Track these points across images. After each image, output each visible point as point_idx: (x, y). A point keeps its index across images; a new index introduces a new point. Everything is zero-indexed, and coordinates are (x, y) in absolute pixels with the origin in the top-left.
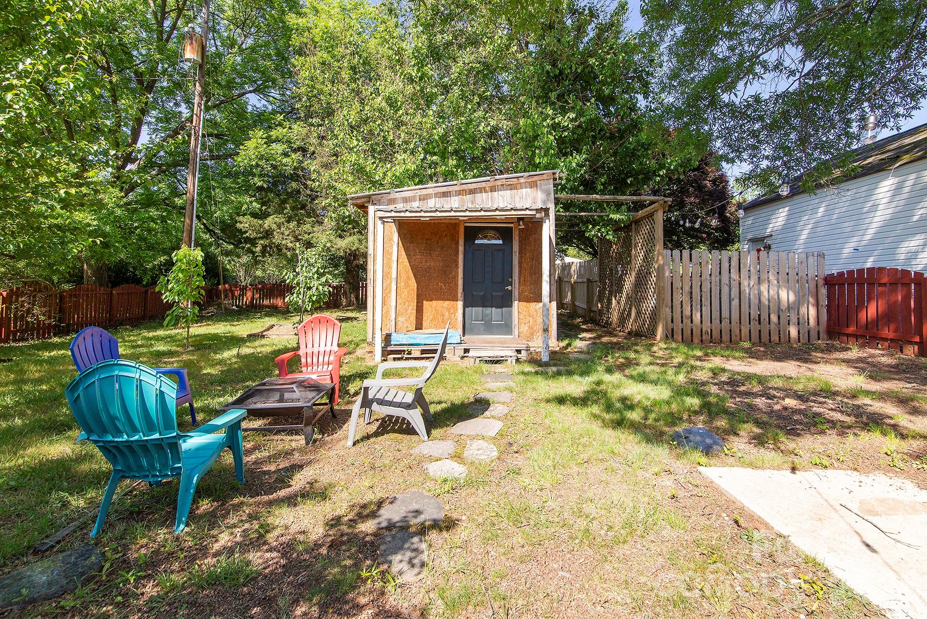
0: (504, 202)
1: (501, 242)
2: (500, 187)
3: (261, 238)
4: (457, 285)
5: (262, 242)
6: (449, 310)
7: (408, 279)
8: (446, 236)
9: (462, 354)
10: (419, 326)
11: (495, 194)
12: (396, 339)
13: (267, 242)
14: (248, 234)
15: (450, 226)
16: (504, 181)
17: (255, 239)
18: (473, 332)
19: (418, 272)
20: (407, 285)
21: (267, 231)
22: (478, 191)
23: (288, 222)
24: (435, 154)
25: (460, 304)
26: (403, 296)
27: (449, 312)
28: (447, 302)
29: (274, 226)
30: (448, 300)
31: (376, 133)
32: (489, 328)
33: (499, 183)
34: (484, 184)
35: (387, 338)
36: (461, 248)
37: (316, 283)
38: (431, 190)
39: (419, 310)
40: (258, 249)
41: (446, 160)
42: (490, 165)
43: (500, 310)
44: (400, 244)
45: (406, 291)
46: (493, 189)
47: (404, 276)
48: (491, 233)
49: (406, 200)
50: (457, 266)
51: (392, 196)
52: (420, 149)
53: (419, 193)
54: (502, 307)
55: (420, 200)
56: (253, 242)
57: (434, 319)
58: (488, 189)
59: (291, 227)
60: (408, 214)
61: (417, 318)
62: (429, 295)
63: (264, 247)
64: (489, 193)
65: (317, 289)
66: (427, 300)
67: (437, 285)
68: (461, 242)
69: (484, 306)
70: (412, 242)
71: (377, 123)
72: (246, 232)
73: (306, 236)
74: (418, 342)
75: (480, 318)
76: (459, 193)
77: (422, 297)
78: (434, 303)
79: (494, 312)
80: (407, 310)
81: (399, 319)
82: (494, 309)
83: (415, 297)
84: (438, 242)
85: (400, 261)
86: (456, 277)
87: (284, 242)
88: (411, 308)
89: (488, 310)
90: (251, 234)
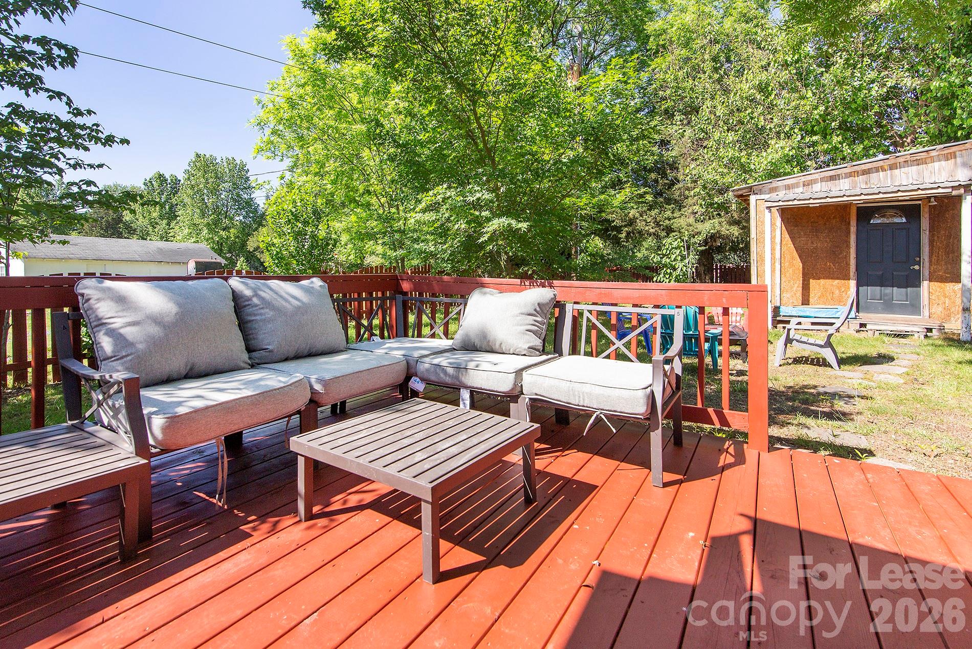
0: (908, 178)
1: (904, 220)
2: (902, 164)
3: (625, 226)
4: (848, 264)
5: (626, 229)
6: (839, 288)
7: (793, 258)
8: (834, 218)
9: (858, 328)
10: (806, 301)
11: (897, 172)
12: (784, 311)
13: (630, 229)
14: (615, 223)
15: (839, 209)
16: (908, 157)
17: (621, 227)
18: (868, 310)
19: (803, 253)
20: (792, 265)
21: (630, 220)
22: (874, 170)
23: (650, 210)
24: (815, 134)
25: (853, 283)
26: (788, 275)
27: (840, 291)
28: (837, 281)
29: (637, 215)
30: (838, 279)
31: (746, 121)
32: (889, 306)
33: (901, 160)
34: (881, 163)
35: (776, 310)
36: (853, 229)
37: (681, 265)
38: (816, 175)
39: (806, 288)
40: (623, 235)
41: (828, 137)
42: (888, 130)
43: (903, 290)
44: (784, 228)
45: (791, 271)
46: (892, 167)
47: (788, 257)
48: (891, 212)
49: (788, 187)
50: (848, 247)
51: (774, 185)
52: (796, 131)
53: (803, 179)
54: (906, 287)
55: (804, 185)
56: (618, 229)
57: (822, 296)
58: (886, 167)
59: (653, 214)
60: (796, 202)
61: (803, 294)
62: (816, 274)
63: (628, 233)
64: (889, 172)
65: (682, 270)
66: (814, 278)
67: (825, 264)
68: (853, 223)
69: (882, 285)
70: (797, 226)
71: (747, 112)
72: (614, 221)
73: (667, 222)
74: (808, 314)
75: (878, 297)
76: (850, 175)
77: (807, 277)
78: (822, 281)
79: (897, 293)
80: (792, 288)
81: (784, 295)
82: (895, 289)
83: (801, 275)
84: (825, 224)
85: (784, 243)
86: (847, 257)
87: (647, 228)
88: (796, 285)
89: (888, 290)
90: (618, 223)
